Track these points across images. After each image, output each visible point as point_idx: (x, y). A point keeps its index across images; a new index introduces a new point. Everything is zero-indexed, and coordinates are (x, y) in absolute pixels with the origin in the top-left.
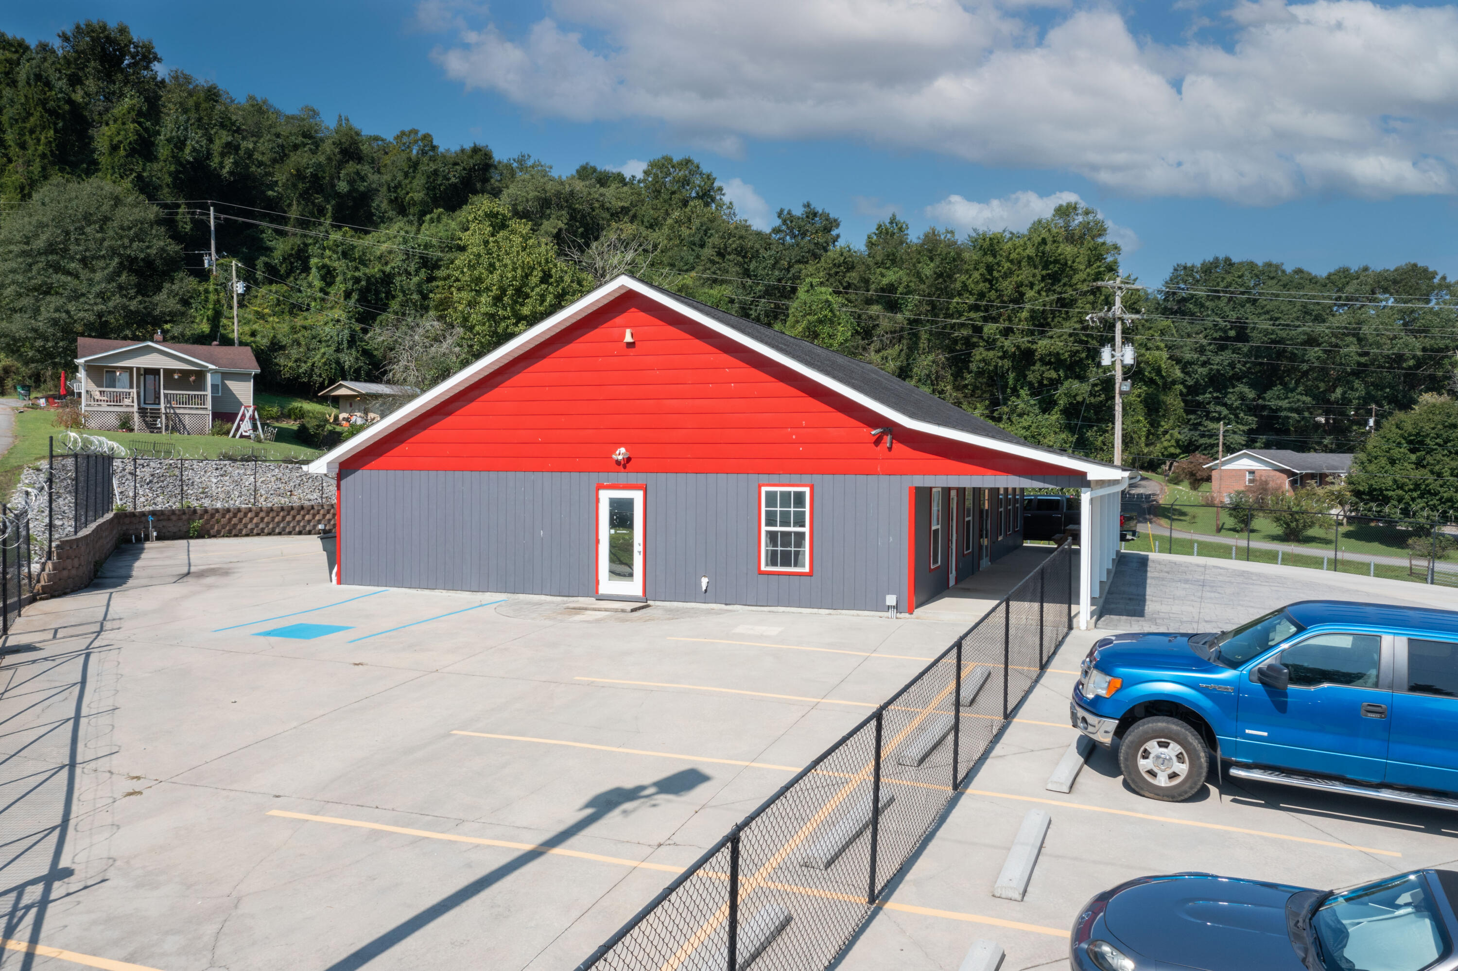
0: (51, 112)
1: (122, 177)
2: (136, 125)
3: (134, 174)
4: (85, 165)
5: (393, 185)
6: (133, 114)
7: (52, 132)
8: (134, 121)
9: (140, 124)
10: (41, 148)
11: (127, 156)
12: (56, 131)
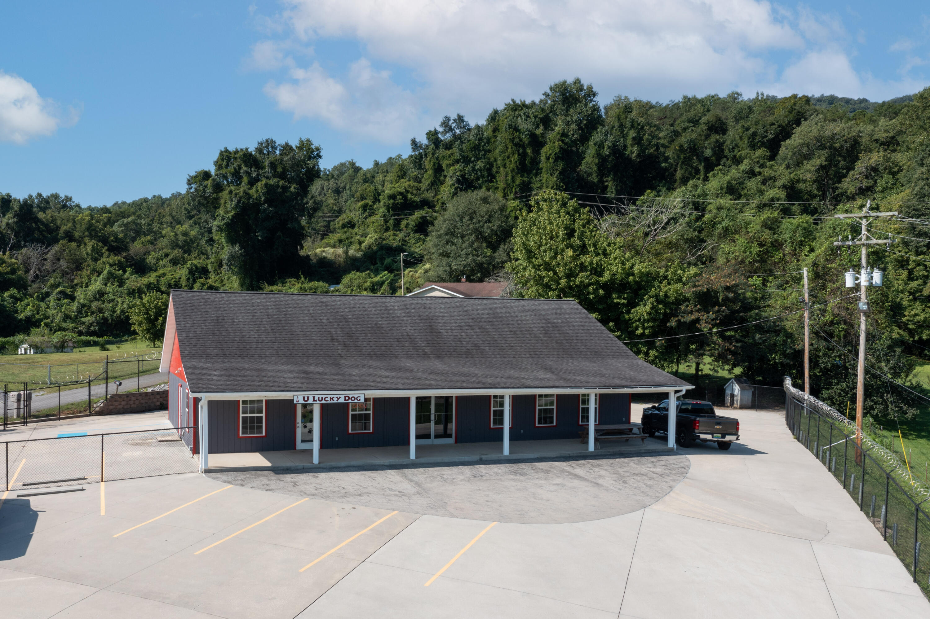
0: (516, 145)
1: (551, 175)
2: (560, 142)
3: (558, 172)
4: (534, 171)
6: (558, 137)
7: (517, 155)
8: (559, 140)
9: (563, 141)
10: (511, 166)
11: (554, 162)
12: (519, 155)
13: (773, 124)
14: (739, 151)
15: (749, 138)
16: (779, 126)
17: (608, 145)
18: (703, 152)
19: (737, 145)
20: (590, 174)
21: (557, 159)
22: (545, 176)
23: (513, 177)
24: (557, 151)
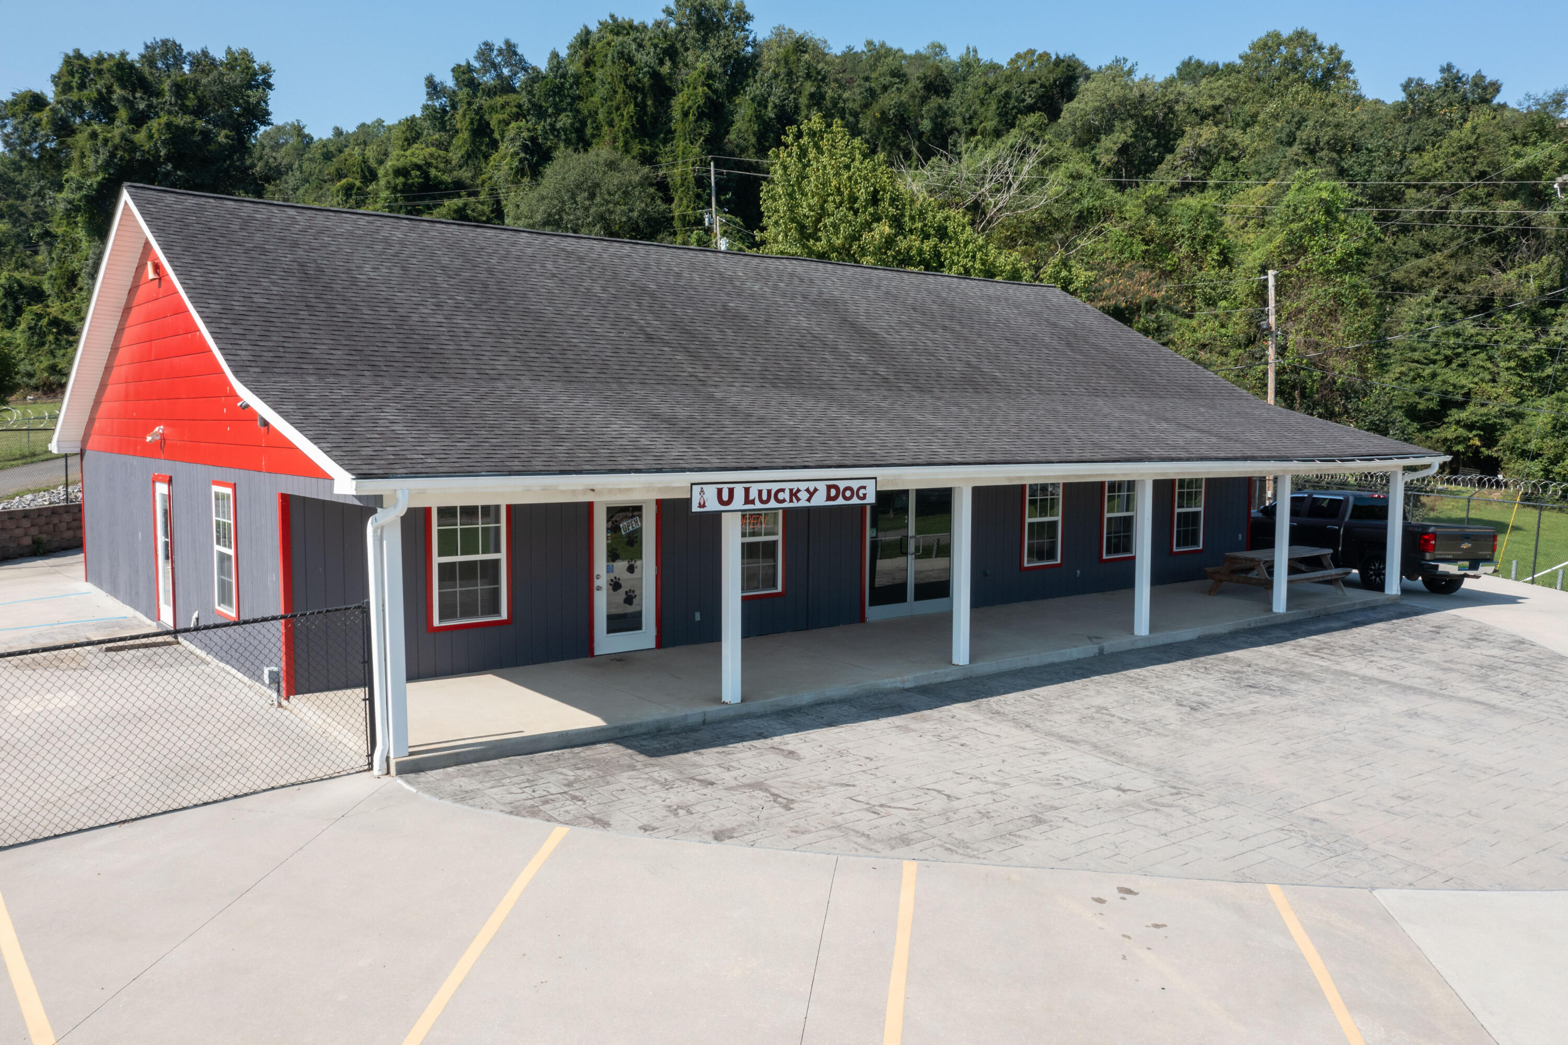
0: (631, 87)
1: (692, 143)
2: (705, 88)
3: (702, 138)
4: (662, 135)
5: (967, 115)
6: (703, 78)
7: (632, 106)
8: (703, 85)
9: (709, 86)
10: (623, 124)
11: (696, 121)
12: (636, 105)
13: (1033, 82)
14: (981, 122)
15: (1000, 101)
16: (1042, 86)
17: (774, 103)
18: (917, 125)
19: (975, 113)
20: (743, 150)
21: (701, 116)
22: (680, 144)
23: (626, 143)
24: (701, 102)
